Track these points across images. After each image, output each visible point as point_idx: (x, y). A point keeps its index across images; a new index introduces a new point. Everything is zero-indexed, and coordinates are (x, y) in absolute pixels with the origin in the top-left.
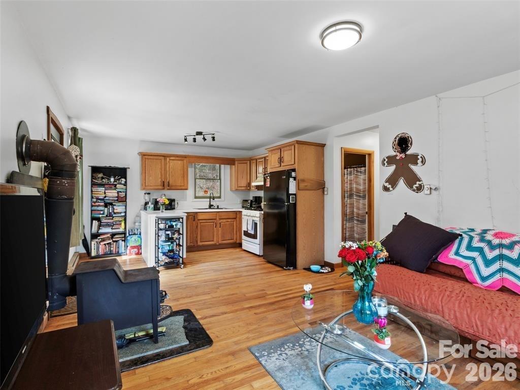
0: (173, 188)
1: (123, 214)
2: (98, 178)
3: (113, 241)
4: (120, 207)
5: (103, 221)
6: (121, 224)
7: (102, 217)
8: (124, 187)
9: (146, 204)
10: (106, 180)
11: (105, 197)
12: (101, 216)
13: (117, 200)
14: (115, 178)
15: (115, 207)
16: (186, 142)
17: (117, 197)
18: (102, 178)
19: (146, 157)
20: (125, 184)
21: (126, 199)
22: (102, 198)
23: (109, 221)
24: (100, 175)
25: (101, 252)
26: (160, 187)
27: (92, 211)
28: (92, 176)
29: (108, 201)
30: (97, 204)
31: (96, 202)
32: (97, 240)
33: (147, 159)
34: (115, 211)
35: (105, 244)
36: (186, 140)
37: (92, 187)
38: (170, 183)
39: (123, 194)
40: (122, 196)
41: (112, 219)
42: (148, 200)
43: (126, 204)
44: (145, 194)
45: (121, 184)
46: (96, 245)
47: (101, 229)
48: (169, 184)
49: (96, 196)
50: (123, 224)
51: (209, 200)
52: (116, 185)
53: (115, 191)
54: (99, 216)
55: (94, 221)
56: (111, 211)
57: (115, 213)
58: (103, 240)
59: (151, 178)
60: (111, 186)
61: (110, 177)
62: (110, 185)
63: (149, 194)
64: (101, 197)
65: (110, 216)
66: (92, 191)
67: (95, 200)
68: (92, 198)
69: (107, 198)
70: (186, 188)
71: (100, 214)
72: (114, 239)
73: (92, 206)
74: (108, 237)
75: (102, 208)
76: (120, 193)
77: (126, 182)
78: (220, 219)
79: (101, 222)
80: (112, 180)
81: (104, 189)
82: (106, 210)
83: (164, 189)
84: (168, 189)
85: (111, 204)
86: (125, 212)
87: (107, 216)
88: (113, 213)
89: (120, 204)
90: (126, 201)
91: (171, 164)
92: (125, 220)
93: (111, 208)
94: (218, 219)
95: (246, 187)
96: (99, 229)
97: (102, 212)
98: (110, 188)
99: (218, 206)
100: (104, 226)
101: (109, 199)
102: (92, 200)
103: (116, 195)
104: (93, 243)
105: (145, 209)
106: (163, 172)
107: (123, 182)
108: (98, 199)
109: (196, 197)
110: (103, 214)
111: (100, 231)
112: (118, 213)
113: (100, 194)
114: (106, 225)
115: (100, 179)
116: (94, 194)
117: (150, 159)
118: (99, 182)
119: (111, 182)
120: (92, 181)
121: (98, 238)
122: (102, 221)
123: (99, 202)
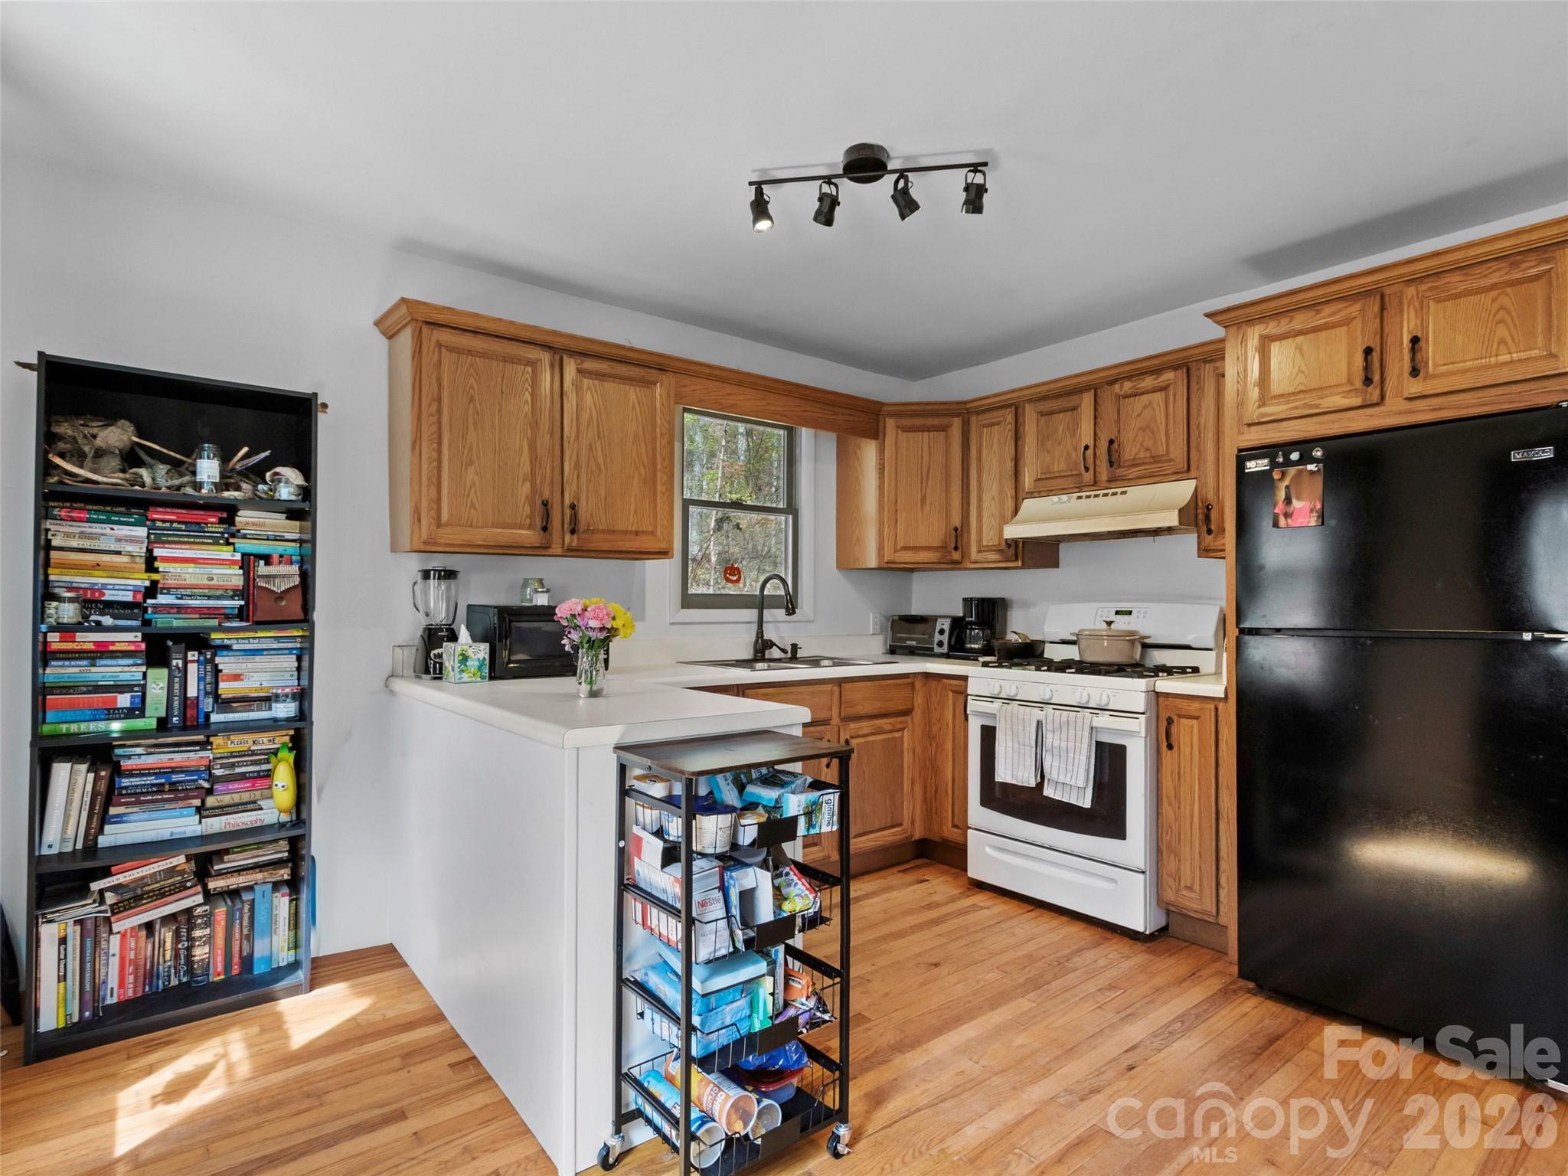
0: (598, 542)
1: (285, 710)
2: (100, 453)
3: (209, 896)
4: (259, 661)
5: (137, 758)
6: (268, 775)
7: (128, 735)
8: (292, 529)
9: (435, 637)
10: (162, 469)
11: (152, 591)
12: (116, 726)
13: (241, 614)
14: (225, 458)
15: (225, 663)
16: (764, 225)
17: (236, 593)
18: (131, 458)
19: (445, 336)
20: (302, 511)
21: (307, 606)
22: (129, 597)
23: (179, 758)
24: (117, 435)
25: (115, 985)
26: (528, 536)
27: (41, 693)
28: (47, 439)
29: (177, 623)
30: (87, 639)
31: (78, 627)
32: (86, 908)
33: (452, 349)
34: (226, 688)
35: (149, 927)
36: (760, 208)
37: (44, 510)
38: (582, 513)
39: (283, 576)
40: (279, 587)
41: (205, 745)
42: (441, 616)
43: (309, 639)
44: (426, 575)
45: (269, 504)
46: (73, 944)
47: (119, 819)
48: (574, 518)
49: (82, 580)
50: (283, 775)
51: (752, 614)
52: (229, 512)
53: (226, 553)
54: (101, 726)
55: (61, 771)
56: (192, 692)
57: (224, 704)
58: (132, 898)
59: (471, 475)
60: (198, 515)
61: (191, 449)
62: (191, 505)
63: (449, 575)
64: (123, 588)
65: (184, 728)
66: (44, 548)
67: (68, 612)
68: (45, 594)
69: (162, 599)
70: (663, 546)
71: (113, 713)
72: (213, 885)
73: (44, 656)
74: (172, 871)
75: (128, 671)
76: (262, 568)
77: (307, 493)
78: (847, 719)
79: (117, 770)
80: (208, 469)
81: (141, 532)
82: (157, 682)
83: (541, 550)
84: (571, 552)
85: (197, 641)
86: (303, 696)
87: (163, 724)
88: (208, 704)
89: (265, 638)
90: (306, 618)
91: (588, 399)
92: (300, 745)
93: (193, 669)
94: (835, 720)
95: (943, 548)
96: (104, 819)
97: (124, 700)
98: (195, 532)
99: (795, 647)
100: (137, 797)
101: (180, 609)
102: (39, 615)
103: (234, 577)
104: (49, 933)
105: (430, 668)
106: (544, 441)
107: (285, 493)
108: (91, 603)
109: (689, 601)
110: (137, 710)
111: (112, 836)
112: (247, 701)
113: (112, 571)
114: (160, 789)
115: (115, 462)
116: (65, 566)
117: (470, 352)
118: (109, 477)
119: (198, 486)
120: (45, 468)
121: (95, 886)
122: (126, 764)
123: (99, 627)
